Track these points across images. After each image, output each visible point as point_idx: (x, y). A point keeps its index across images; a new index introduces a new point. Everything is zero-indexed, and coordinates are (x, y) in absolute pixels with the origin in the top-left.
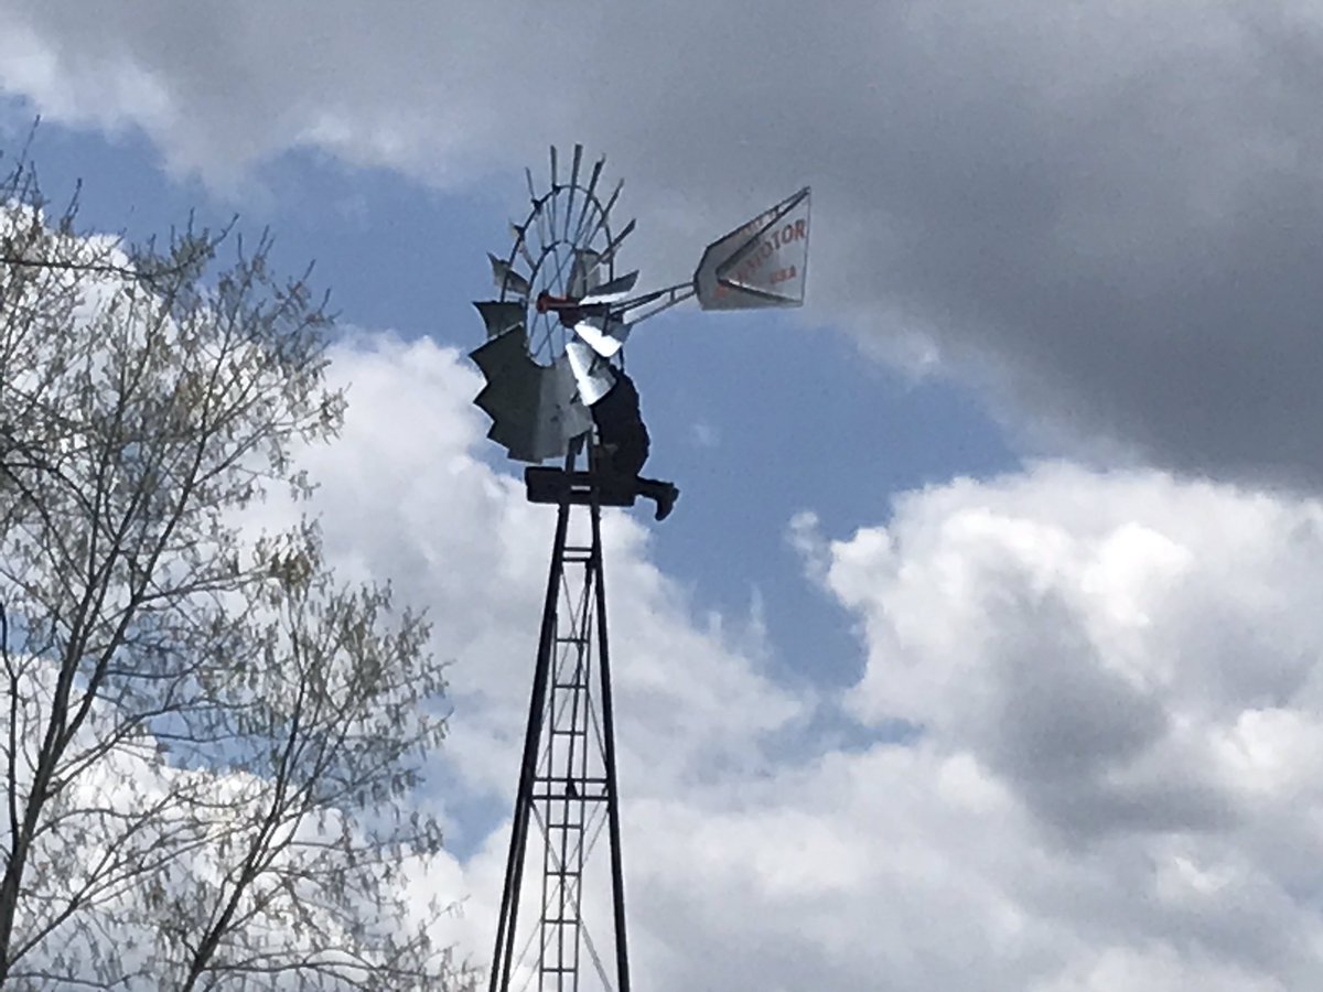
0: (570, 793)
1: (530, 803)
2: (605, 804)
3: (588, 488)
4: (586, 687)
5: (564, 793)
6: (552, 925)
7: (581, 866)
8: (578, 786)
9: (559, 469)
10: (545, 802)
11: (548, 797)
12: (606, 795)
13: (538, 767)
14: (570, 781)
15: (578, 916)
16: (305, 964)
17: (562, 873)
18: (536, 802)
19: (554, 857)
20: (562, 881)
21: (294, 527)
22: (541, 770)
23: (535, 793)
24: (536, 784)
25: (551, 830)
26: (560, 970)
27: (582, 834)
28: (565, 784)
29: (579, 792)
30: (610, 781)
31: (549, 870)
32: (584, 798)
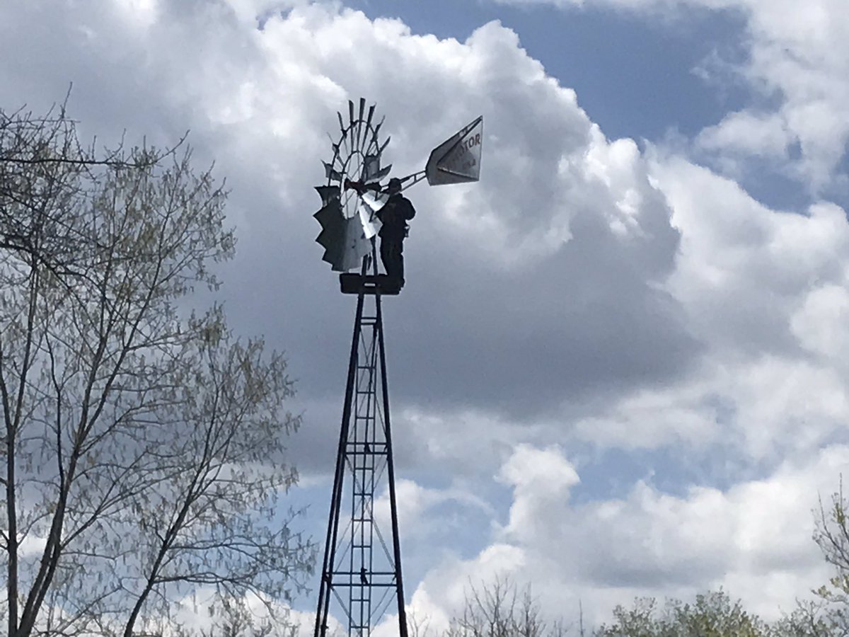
0: (367, 451)
1: (345, 457)
2: (386, 456)
3: (374, 285)
4: (374, 393)
5: (363, 451)
6: (358, 522)
7: (373, 491)
8: (371, 446)
9: (358, 274)
10: (353, 456)
11: (355, 453)
12: (386, 451)
13: (348, 437)
14: (366, 444)
15: (372, 517)
16: (221, 545)
17: (363, 494)
18: (348, 456)
19: (359, 486)
20: (363, 499)
21: (211, 309)
22: (350, 439)
23: (347, 451)
24: (348, 446)
25: (357, 471)
26: (362, 547)
27: (373, 472)
28: (364, 446)
29: (372, 451)
30: (388, 444)
31: (356, 492)
32: (374, 453)
